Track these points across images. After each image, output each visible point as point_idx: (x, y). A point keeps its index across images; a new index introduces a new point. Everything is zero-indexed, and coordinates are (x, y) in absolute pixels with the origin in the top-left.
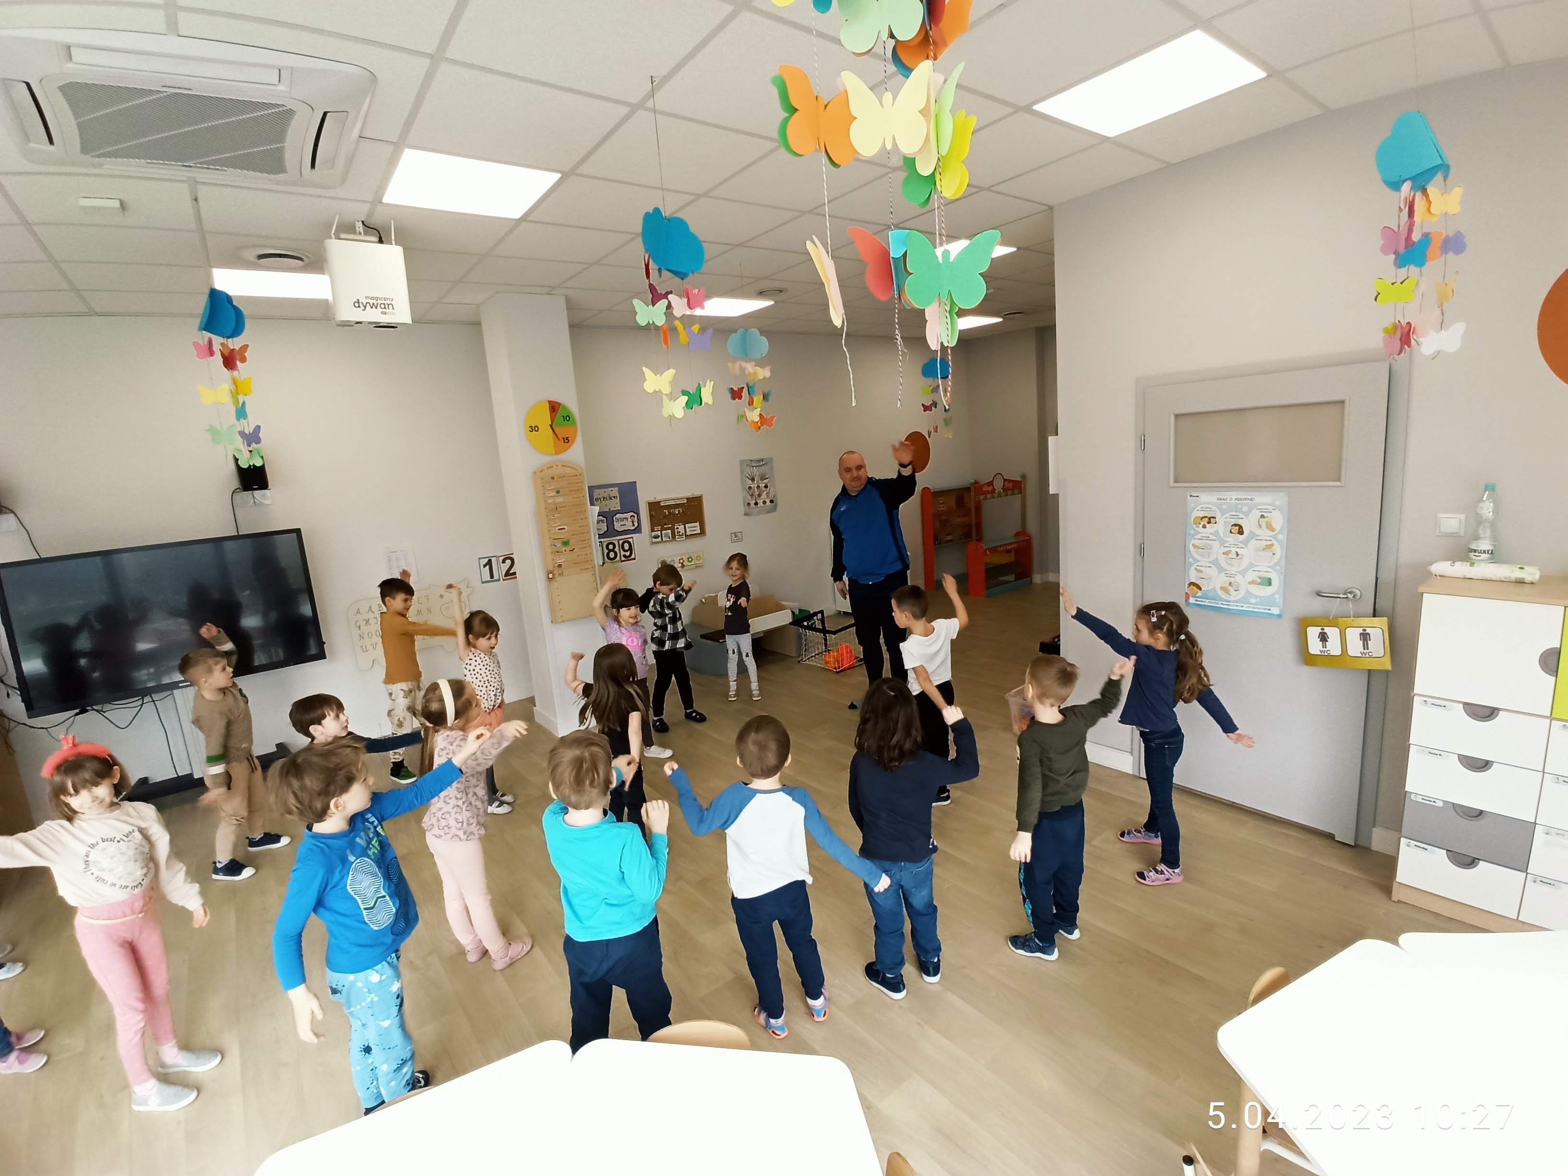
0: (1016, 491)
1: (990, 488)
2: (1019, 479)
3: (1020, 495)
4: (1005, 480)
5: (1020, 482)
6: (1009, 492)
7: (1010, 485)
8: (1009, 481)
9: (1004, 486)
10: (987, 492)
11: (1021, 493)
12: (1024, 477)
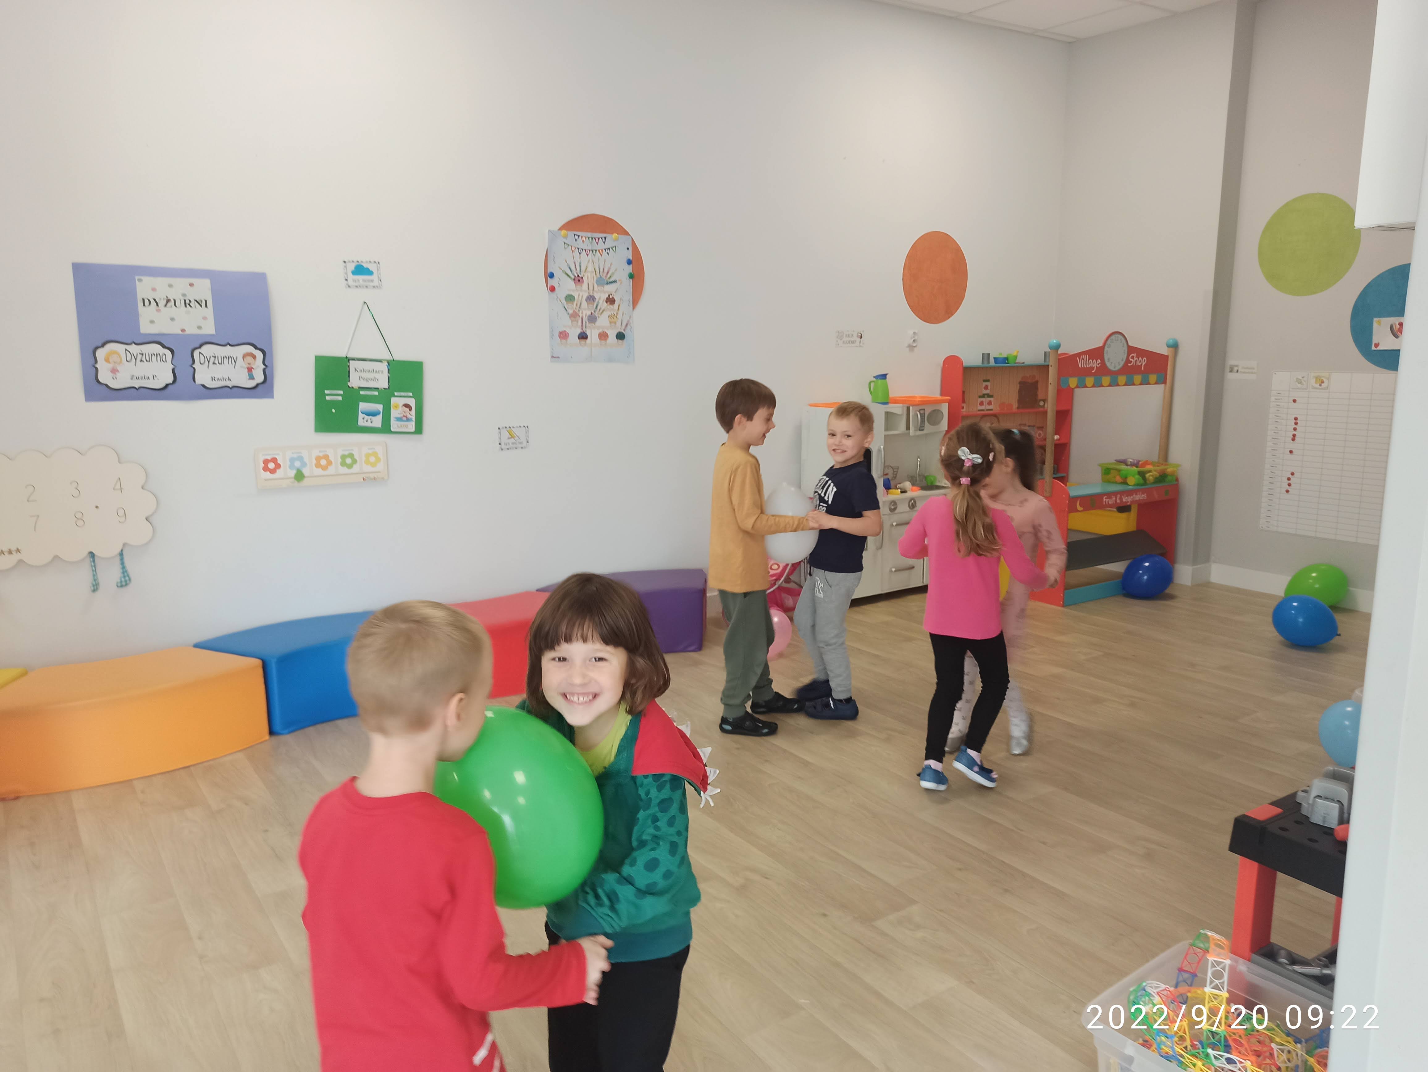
0: (1153, 378)
1: (1095, 364)
2: (1164, 351)
3: (1161, 387)
4: (1131, 350)
5: (1167, 357)
6: (1138, 378)
7: (1143, 362)
8: (1141, 353)
9: (1128, 361)
10: (1087, 372)
11: (1164, 382)
12: (1175, 346)
